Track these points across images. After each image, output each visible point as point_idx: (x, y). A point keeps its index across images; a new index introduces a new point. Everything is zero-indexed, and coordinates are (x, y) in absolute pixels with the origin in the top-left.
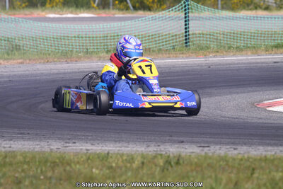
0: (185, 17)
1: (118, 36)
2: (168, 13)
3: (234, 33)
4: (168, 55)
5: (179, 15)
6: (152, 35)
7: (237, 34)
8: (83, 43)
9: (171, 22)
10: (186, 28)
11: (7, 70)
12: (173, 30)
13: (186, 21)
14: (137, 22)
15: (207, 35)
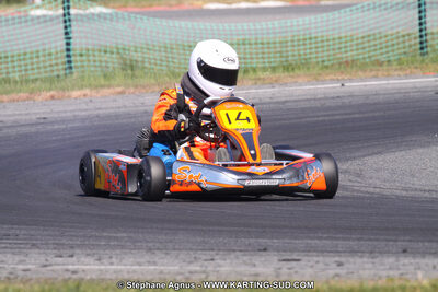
0: (420, 6)
8: (251, 54)
9: (396, 13)
10: (421, 24)
11: (91, 106)
12: (398, 27)
13: (420, 12)
14: (337, 16)
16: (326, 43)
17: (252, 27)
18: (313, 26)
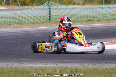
0: (49, 9)
1: (18, 17)
2: (41, 7)
3: (70, 15)
4: (44, 25)
5: (46, 8)
6: (35, 16)
7: (72, 15)
8: (5, 20)
9: (43, 10)
10: (49, 13)
13: (49, 10)
14: (28, 11)
15: (58, 16)
16: (24, 18)
17: (6, 13)
18: (22, 13)
